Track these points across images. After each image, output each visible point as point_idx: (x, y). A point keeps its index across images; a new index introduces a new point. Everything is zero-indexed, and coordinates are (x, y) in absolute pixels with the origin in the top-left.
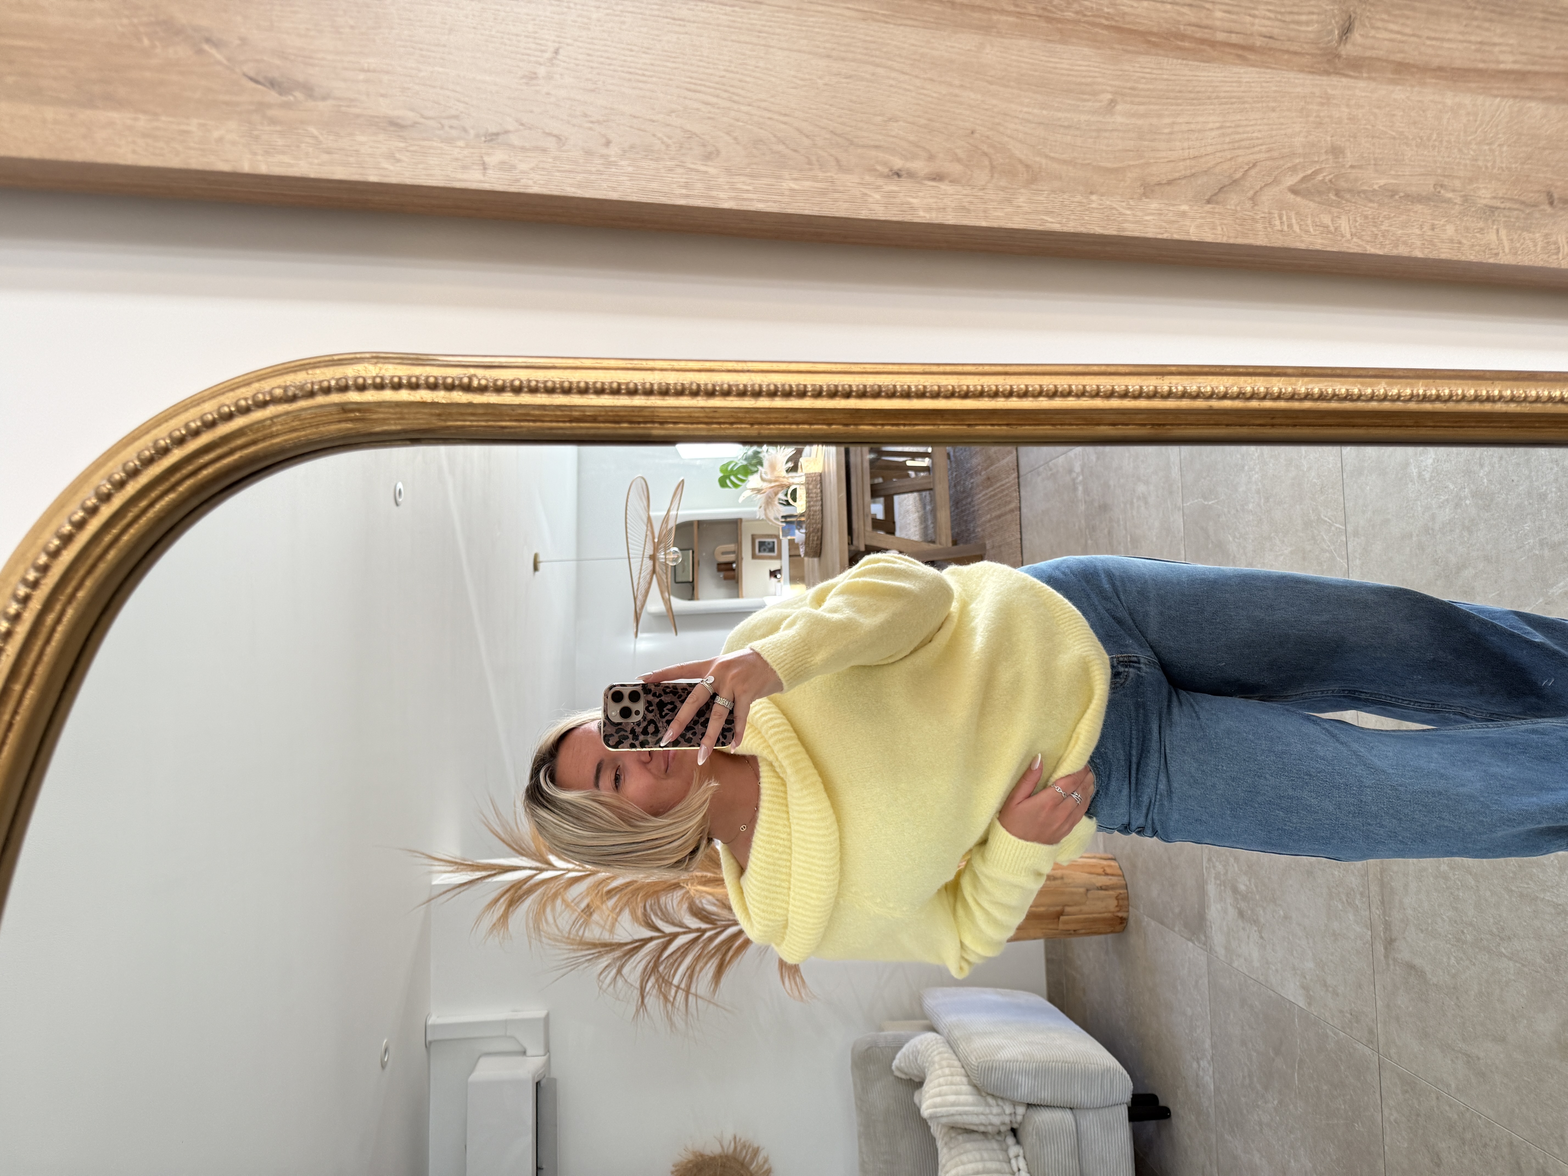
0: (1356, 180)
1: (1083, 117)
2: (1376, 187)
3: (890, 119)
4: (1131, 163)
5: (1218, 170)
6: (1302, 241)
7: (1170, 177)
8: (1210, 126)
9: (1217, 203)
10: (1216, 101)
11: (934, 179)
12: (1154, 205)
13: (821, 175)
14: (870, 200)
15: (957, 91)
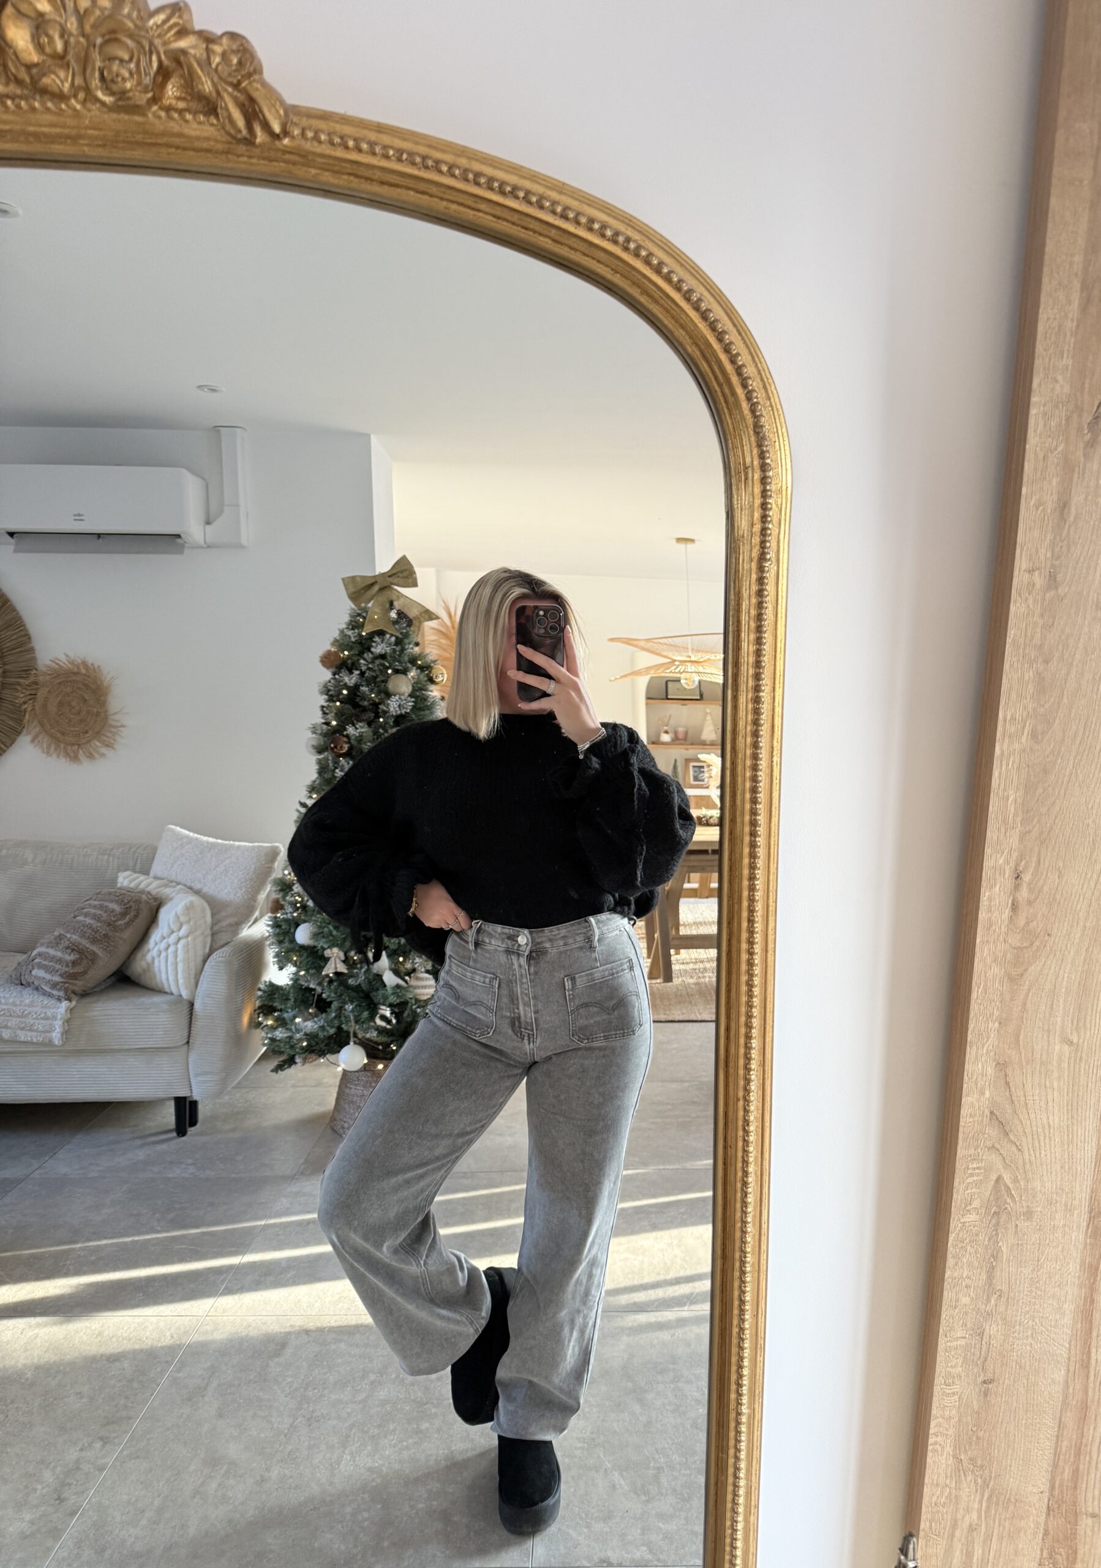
0: (1006, 1229)
1: (1059, 1020)
2: (1000, 1244)
3: (1060, 872)
4: (1023, 1055)
5: (1017, 1122)
6: (960, 1184)
7: (1011, 1084)
8: (1051, 1118)
9: (990, 1119)
10: (1070, 1122)
11: (1013, 904)
12: (990, 1071)
13: (1019, 819)
14: (998, 856)
15: (1081, 924)
